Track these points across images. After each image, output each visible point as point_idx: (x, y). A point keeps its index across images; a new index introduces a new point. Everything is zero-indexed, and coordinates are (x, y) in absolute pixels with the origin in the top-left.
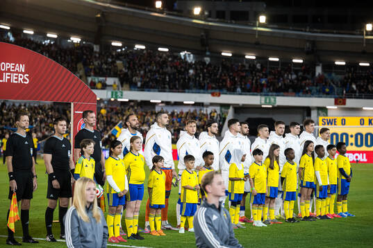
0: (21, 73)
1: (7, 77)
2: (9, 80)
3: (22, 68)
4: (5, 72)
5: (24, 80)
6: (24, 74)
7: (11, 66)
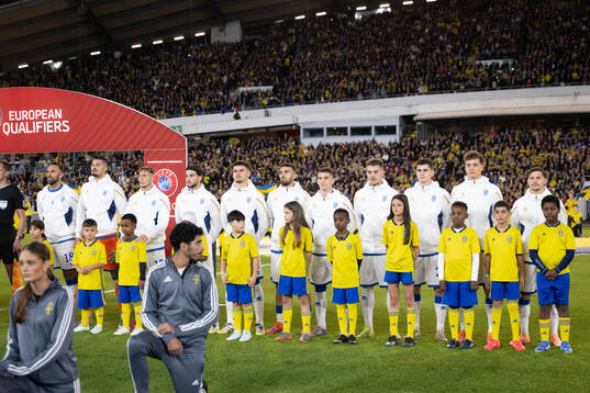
0: (58, 119)
1: (38, 127)
2: (41, 130)
3: (59, 114)
4: (35, 120)
5: (62, 128)
6: (61, 120)
7: (42, 113)
